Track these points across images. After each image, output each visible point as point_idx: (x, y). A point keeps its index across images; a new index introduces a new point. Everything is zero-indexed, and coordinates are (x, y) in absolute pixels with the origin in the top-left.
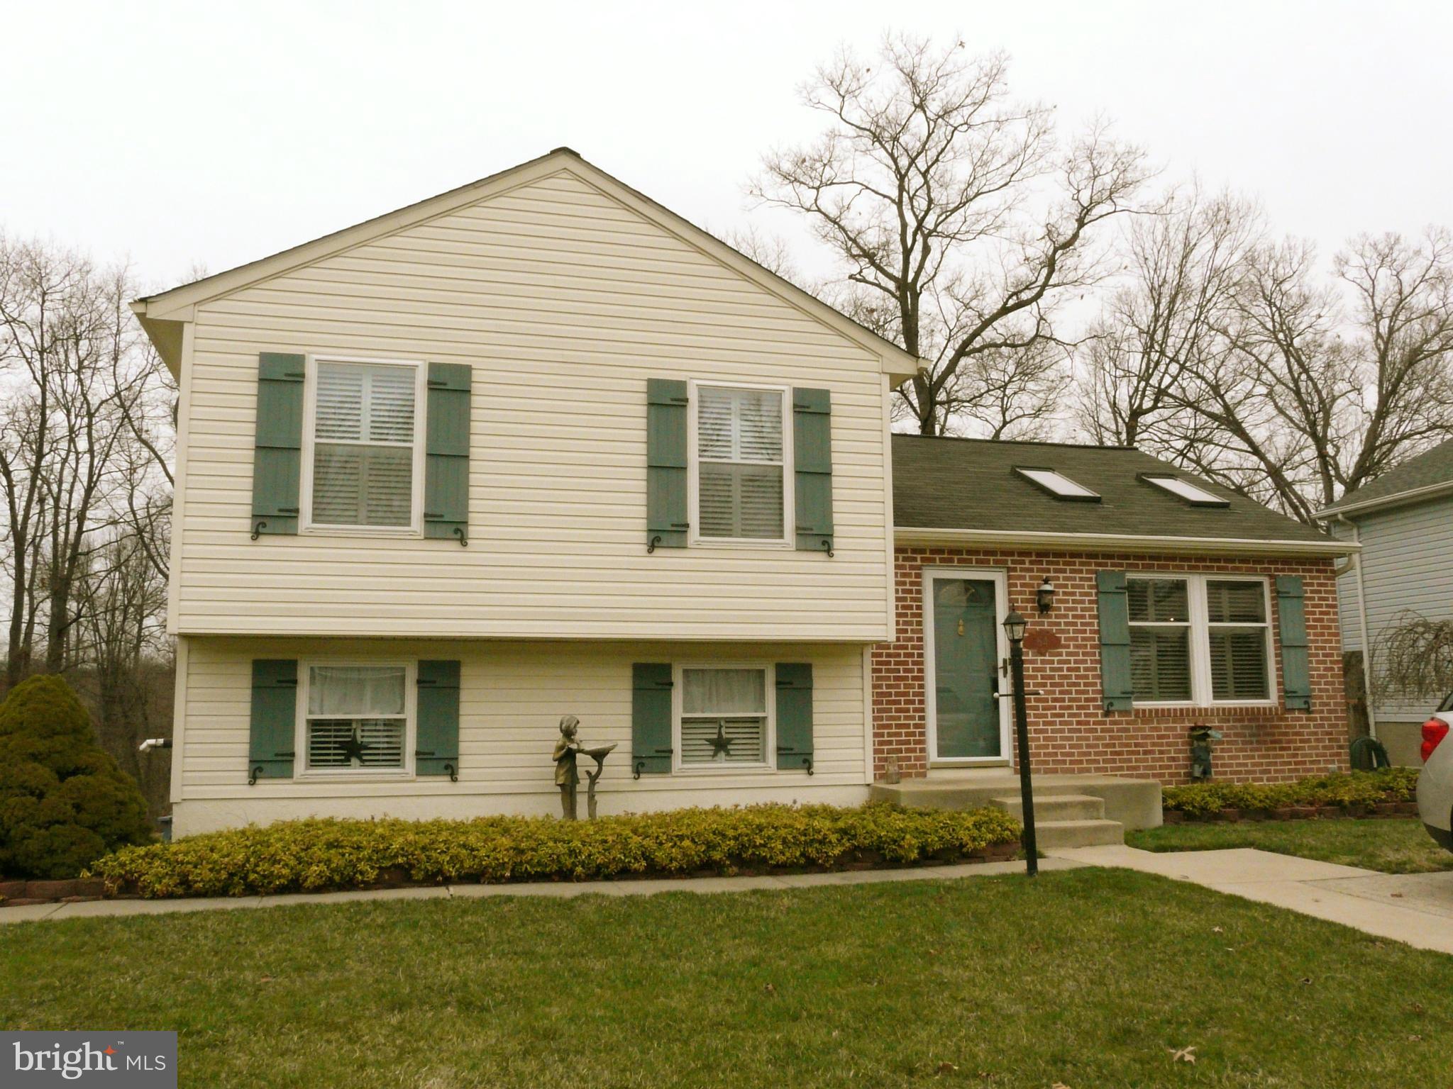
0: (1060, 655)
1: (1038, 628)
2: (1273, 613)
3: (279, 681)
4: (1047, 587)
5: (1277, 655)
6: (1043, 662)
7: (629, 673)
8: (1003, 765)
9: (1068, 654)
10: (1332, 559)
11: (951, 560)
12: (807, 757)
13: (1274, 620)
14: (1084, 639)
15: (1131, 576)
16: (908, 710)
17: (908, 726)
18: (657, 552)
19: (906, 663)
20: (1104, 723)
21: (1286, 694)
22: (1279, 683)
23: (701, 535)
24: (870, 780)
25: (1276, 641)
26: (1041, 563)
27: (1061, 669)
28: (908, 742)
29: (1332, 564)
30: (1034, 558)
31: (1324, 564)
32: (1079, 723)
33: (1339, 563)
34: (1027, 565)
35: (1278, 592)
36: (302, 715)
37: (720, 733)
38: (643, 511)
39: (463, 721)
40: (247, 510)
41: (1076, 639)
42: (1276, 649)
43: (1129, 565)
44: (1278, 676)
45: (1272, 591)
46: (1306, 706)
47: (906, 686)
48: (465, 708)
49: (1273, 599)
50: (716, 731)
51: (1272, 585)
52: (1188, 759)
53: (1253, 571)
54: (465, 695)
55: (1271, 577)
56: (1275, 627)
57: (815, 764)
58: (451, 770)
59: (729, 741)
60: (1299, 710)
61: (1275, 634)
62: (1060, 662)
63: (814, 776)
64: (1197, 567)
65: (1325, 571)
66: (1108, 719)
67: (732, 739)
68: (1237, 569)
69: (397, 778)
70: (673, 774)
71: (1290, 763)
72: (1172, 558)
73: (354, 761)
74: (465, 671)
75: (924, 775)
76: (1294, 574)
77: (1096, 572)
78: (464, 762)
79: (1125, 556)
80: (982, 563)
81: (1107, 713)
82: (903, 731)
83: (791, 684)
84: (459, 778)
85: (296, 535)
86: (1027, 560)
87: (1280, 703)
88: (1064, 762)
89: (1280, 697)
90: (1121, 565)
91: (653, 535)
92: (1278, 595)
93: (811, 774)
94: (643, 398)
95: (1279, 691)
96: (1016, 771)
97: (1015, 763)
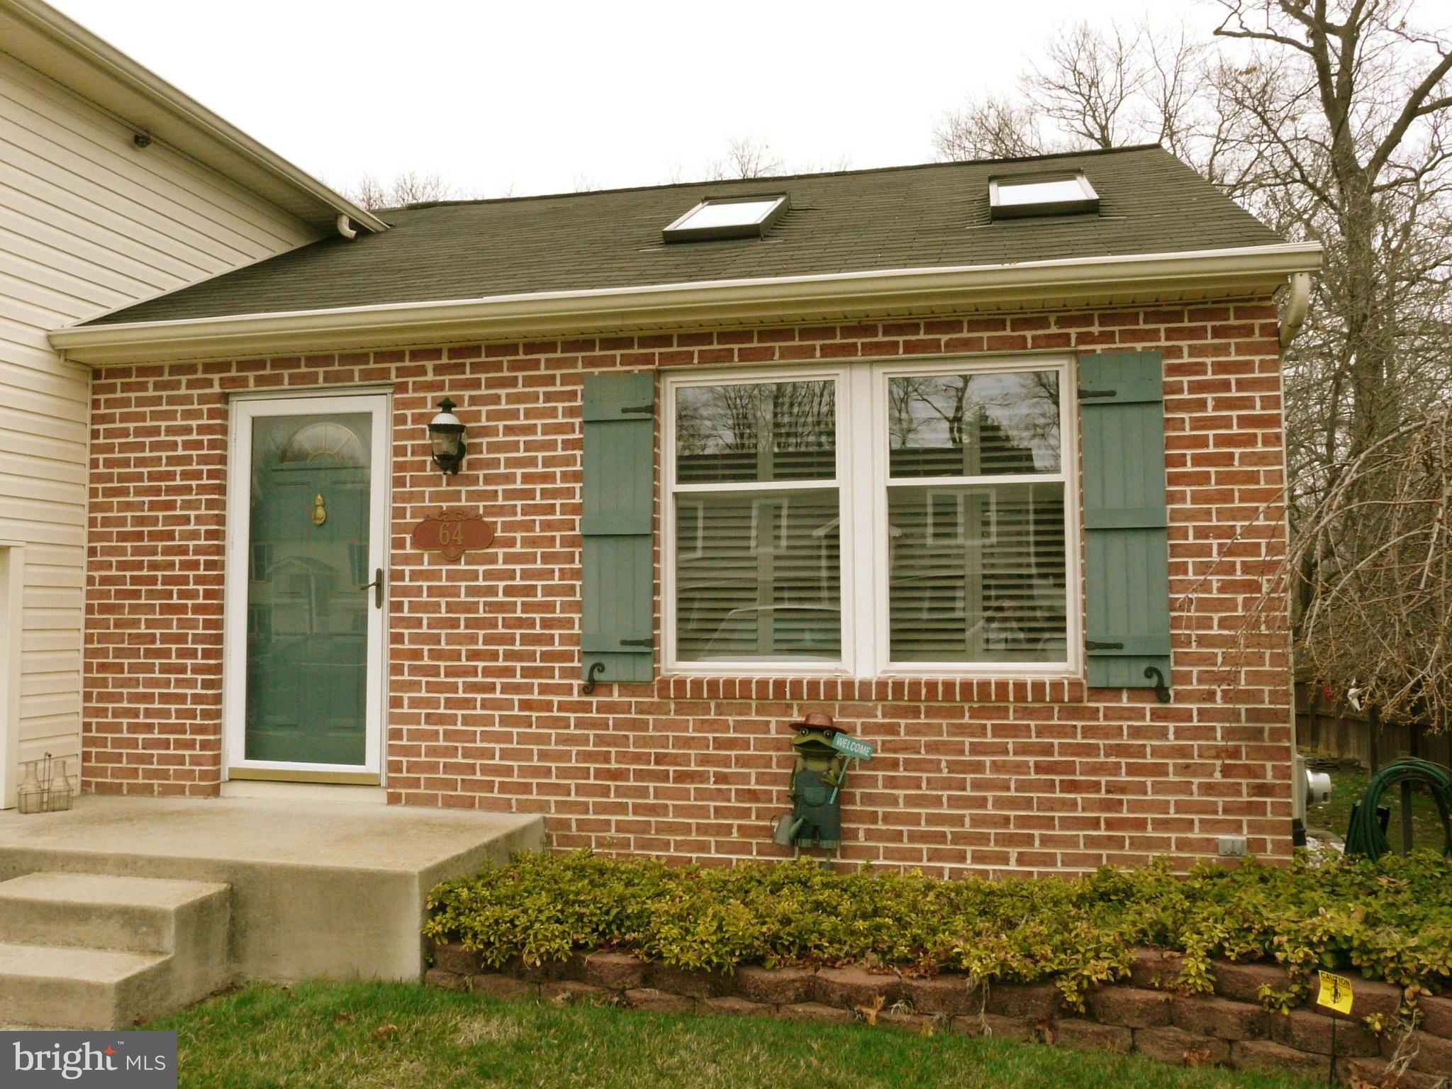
0: (493, 559)
1: (445, 505)
2: (1078, 448)
4: (451, 420)
6: (452, 576)
8: (368, 783)
9: (508, 559)
11: (277, 380)
13: (1079, 465)
14: (547, 526)
16: (183, 669)
17: (181, 698)
19: (185, 580)
20: (586, 707)
21: (1097, 651)
22: (1090, 623)
25: (1080, 518)
26: (460, 368)
27: (492, 591)
28: (181, 729)
29: (1267, 311)
30: (445, 360)
31: (1245, 313)
32: (525, 705)
34: (430, 377)
35: (1083, 394)
41: (529, 526)
42: (1081, 536)
43: (669, 359)
44: (1083, 605)
45: (1077, 393)
46: (1153, 682)
47: (183, 624)
49: (1082, 411)
51: (1081, 376)
55: (1075, 358)
56: (1080, 481)
60: (1134, 691)
61: (1081, 500)
62: (488, 575)
64: (850, 350)
65: (1245, 331)
66: (594, 700)
68: (966, 344)
72: (779, 332)
75: (215, 791)
76: (1139, 346)
77: (585, 379)
79: (658, 339)
80: (338, 382)
81: (591, 687)
82: (173, 707)
86: (429, 365)
87: (1086, 673)
88: (489, 786)
89: (1090, 658)
90: (648, 359)
92: (1081, 399)
95: (1089, 641)
96: (394, 799)
97: (392, 782)
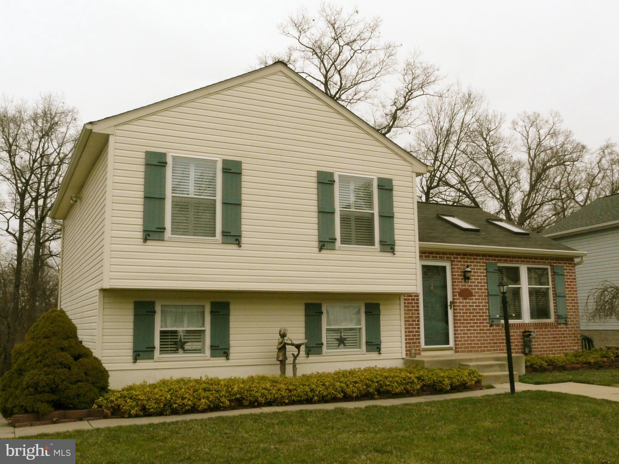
0: (472, 299)
1: (464, 287)
2: (552, 282)
3: (147, 312)
4: (469, 269)
5: (554, 300)
6: (466, 303)
7: (303, 307)
8: (450, 349)
9: (476, 299)
10: (573, 258)
11: (429, 257)
12: (378, 346)
13: (552, 285)
14: (482, 293)
15: (500, 265)
16: (413, 325)
17: (413, 332)
18: (323, 251)
19: (412, 303)
20: (490, 330)
21: (558, 317)
22: (555, 312)
23: (341, 244)
24: (404, 356)
25: (553, 294)
26: (464, 258)
27: (473, 306)
28: (413, 339)
29: (574, 261)
30: (462, 256)
31: (571, 261)
32: (480, 330)
33: (577, 260)
34: (459, 259)
35: (555, 273)
36: (158, 328)
37: (341, 336)
38: (316, 232)
39: (232, 331)
40: (141, 228)
41: (478, 293)
42: (553, 297)
43: (499, 260)
44: (554, 309)
45: (551, 272)
46: (565, 322)
47: (412, 314)
48: (232, 325)
49: (552, 275)
50: (339, 334)
51: (551, 269)
52: (522, 345)
53: (545, 263)
54: (232, 318)
55: (551, 266)
56: (553, 288)
57: (382, 349)
58: (226, 354)
59: (345, 339)
60: (563, 324)
61: (553, 291)
62: (473, 303)
63: (382, 355)
64: (524, 261)
65: (571, 264)
66: (491, 328)
67: (346, 338)
68: (539, 262)
69: (202, 358)
70: (323, 354)
71: (560, 347)
72: (514, 257)
73: (180, 351)
74: (232, 307)
75: (420, 354)
76: (560, 265)
77: (486, 263)
78: (232, 350)
79: (497, 256)
80: (442, 258)
81: (491, 326)
82: (411, 334)
83: (372, 312)
84: (230, 357)
85: (164, 240)
86: (459, 257)
87: (555, 321)
88: (475, 347)
89: (555, 318)
90: (495, 260)
91: (322, 244)
92: (554, 273)
93: (380, 354)
94: (315, 180)
95: (555, 315)
96: (456, 352)
97: (456, 348)
